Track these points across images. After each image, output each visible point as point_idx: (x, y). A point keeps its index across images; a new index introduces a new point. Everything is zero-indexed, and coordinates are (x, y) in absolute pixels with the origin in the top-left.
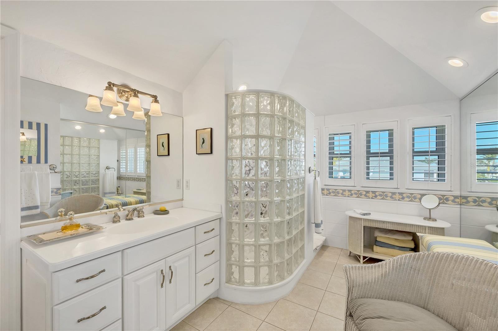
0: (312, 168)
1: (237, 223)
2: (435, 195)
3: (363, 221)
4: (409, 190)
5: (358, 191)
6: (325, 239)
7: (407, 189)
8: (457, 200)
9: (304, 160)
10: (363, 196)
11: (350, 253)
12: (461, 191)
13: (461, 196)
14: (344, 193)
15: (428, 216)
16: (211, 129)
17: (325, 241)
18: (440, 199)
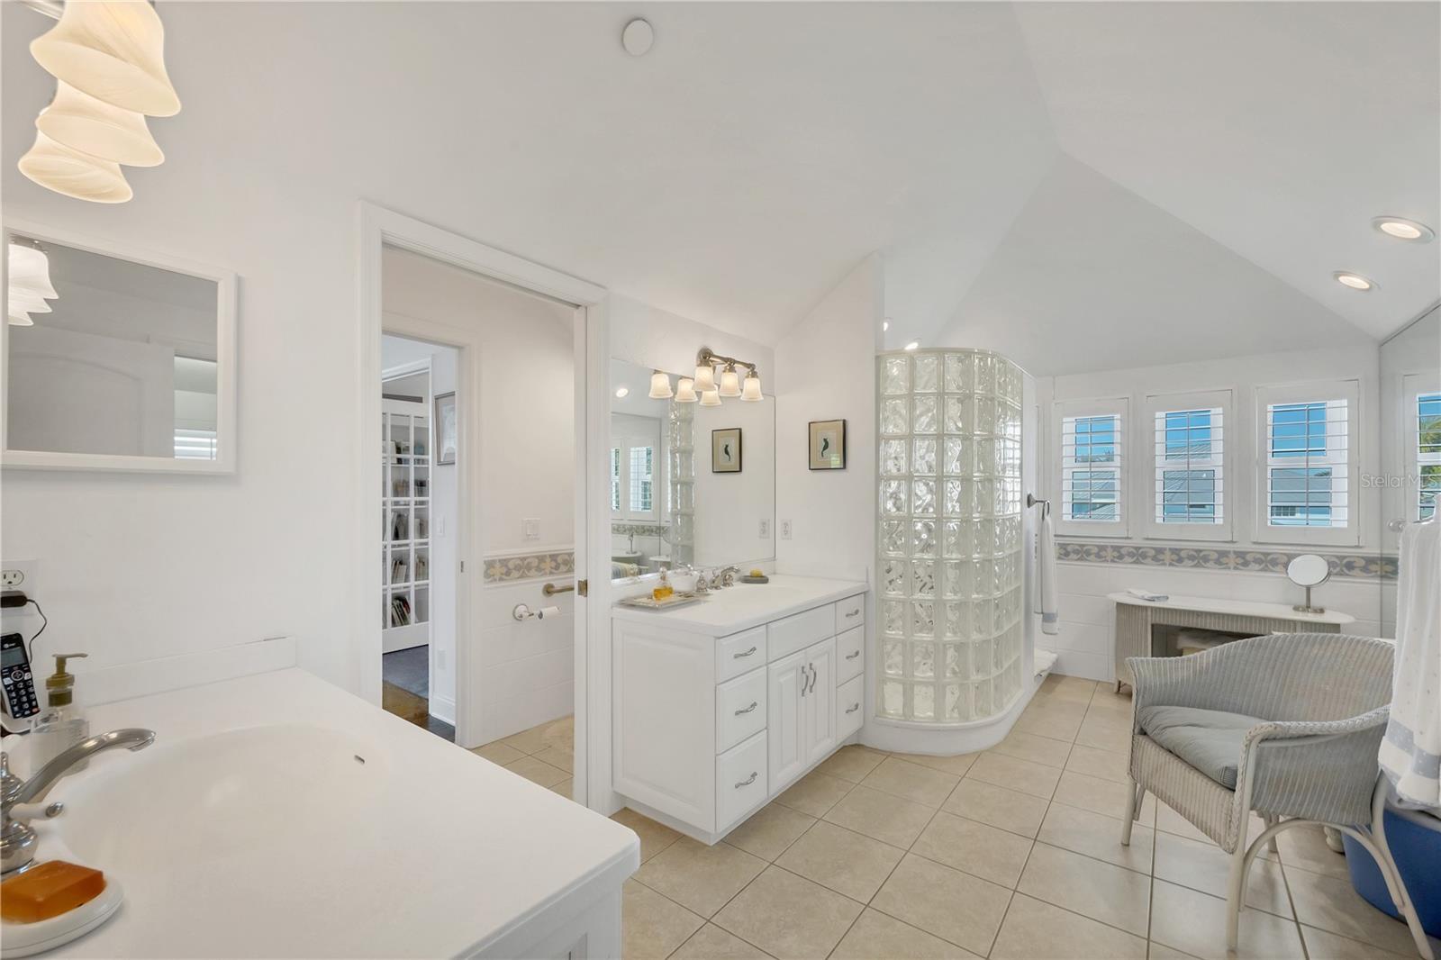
0: (1035, 497)
1: (899, 601)
2: (1322, 556)
3: (1149, 613)
4: (1257, 546)
5: (1138, 548)
6: (1057, 660)
7: (1255, 543)
8: (1373, 567)
9: (1019, 480)
10: (1149, 560)
11: (1119, 687)
12: (1382, 547)
13: (1382, 559)
14: (1103, 553)
15: (1303, 602)
16: (844, 421)
17: (1057, 663)
18: (1330, 564)
